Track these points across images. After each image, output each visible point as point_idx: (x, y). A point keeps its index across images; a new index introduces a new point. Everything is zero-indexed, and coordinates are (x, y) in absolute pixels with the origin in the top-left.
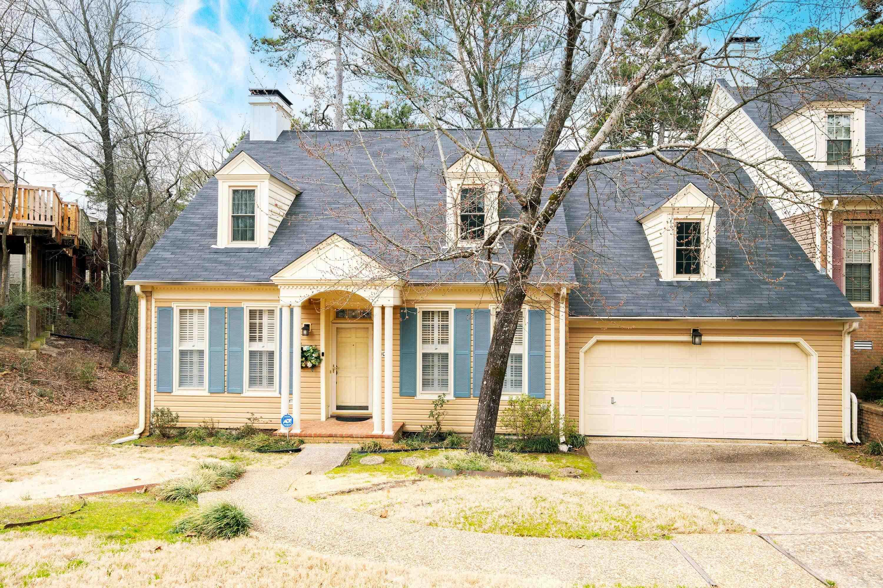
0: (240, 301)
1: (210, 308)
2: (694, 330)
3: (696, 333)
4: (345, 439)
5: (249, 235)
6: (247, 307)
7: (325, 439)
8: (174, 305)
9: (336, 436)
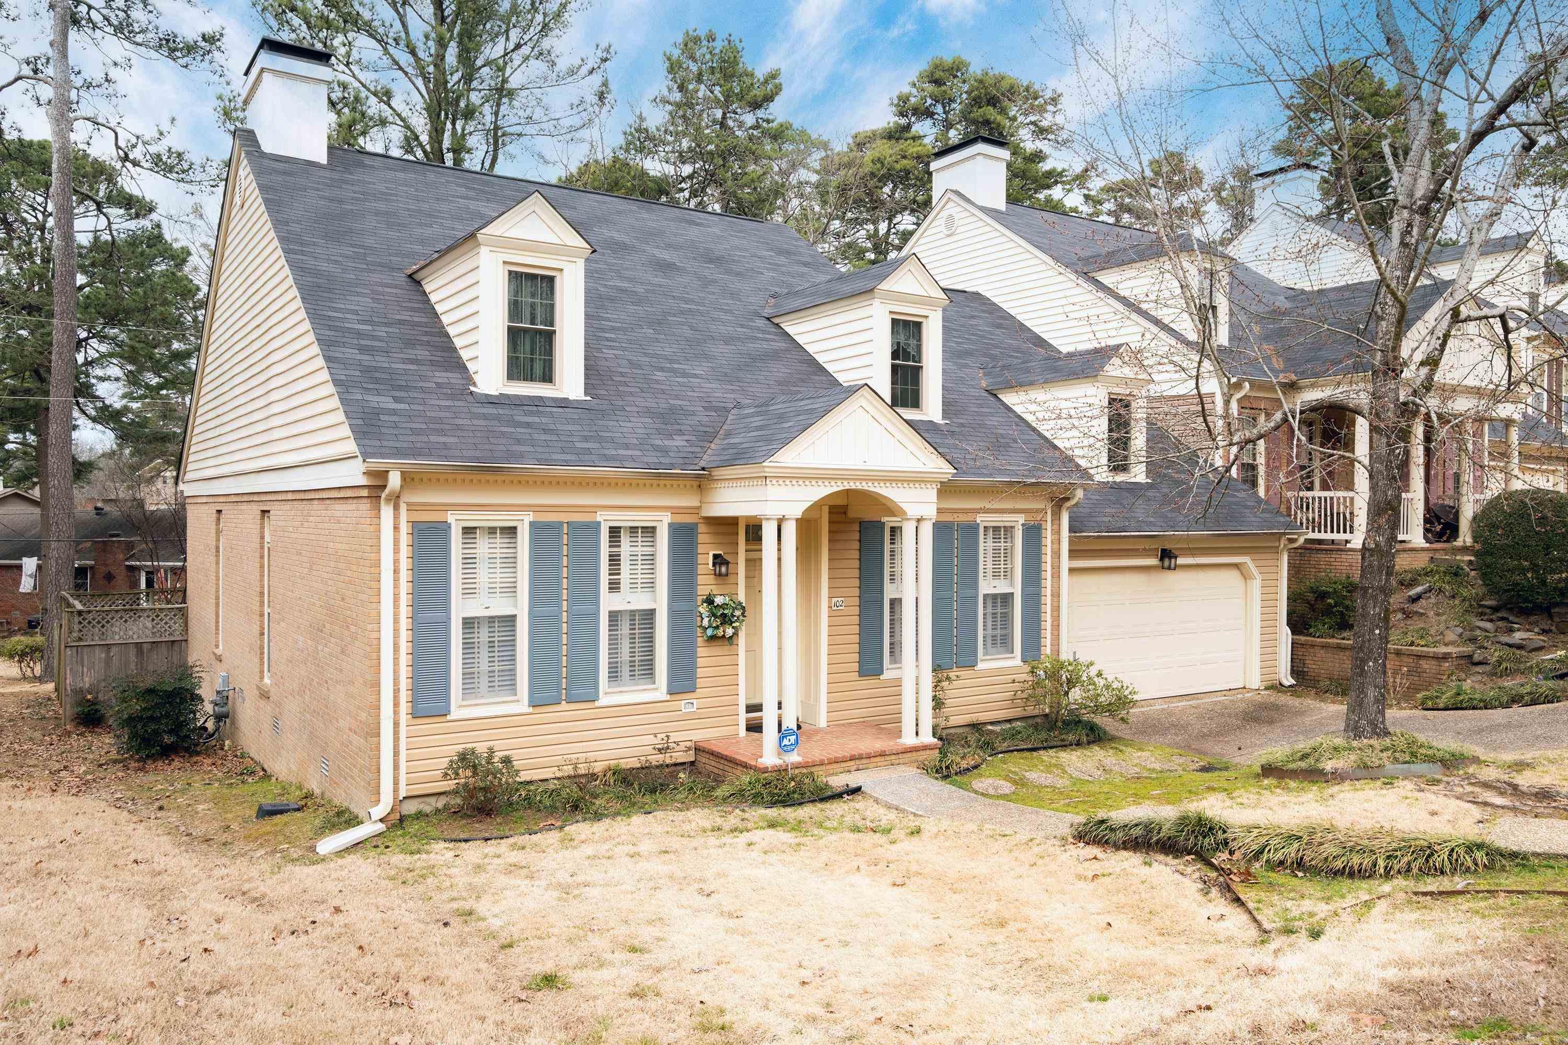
0: (594, 509)
1: (532, 524)
2: (1164, 551)
4: (873, 760)
5: (538, 369)
6: (606, 519)
7: (843, 765)
8: (451, 518)
9: (860, 758)
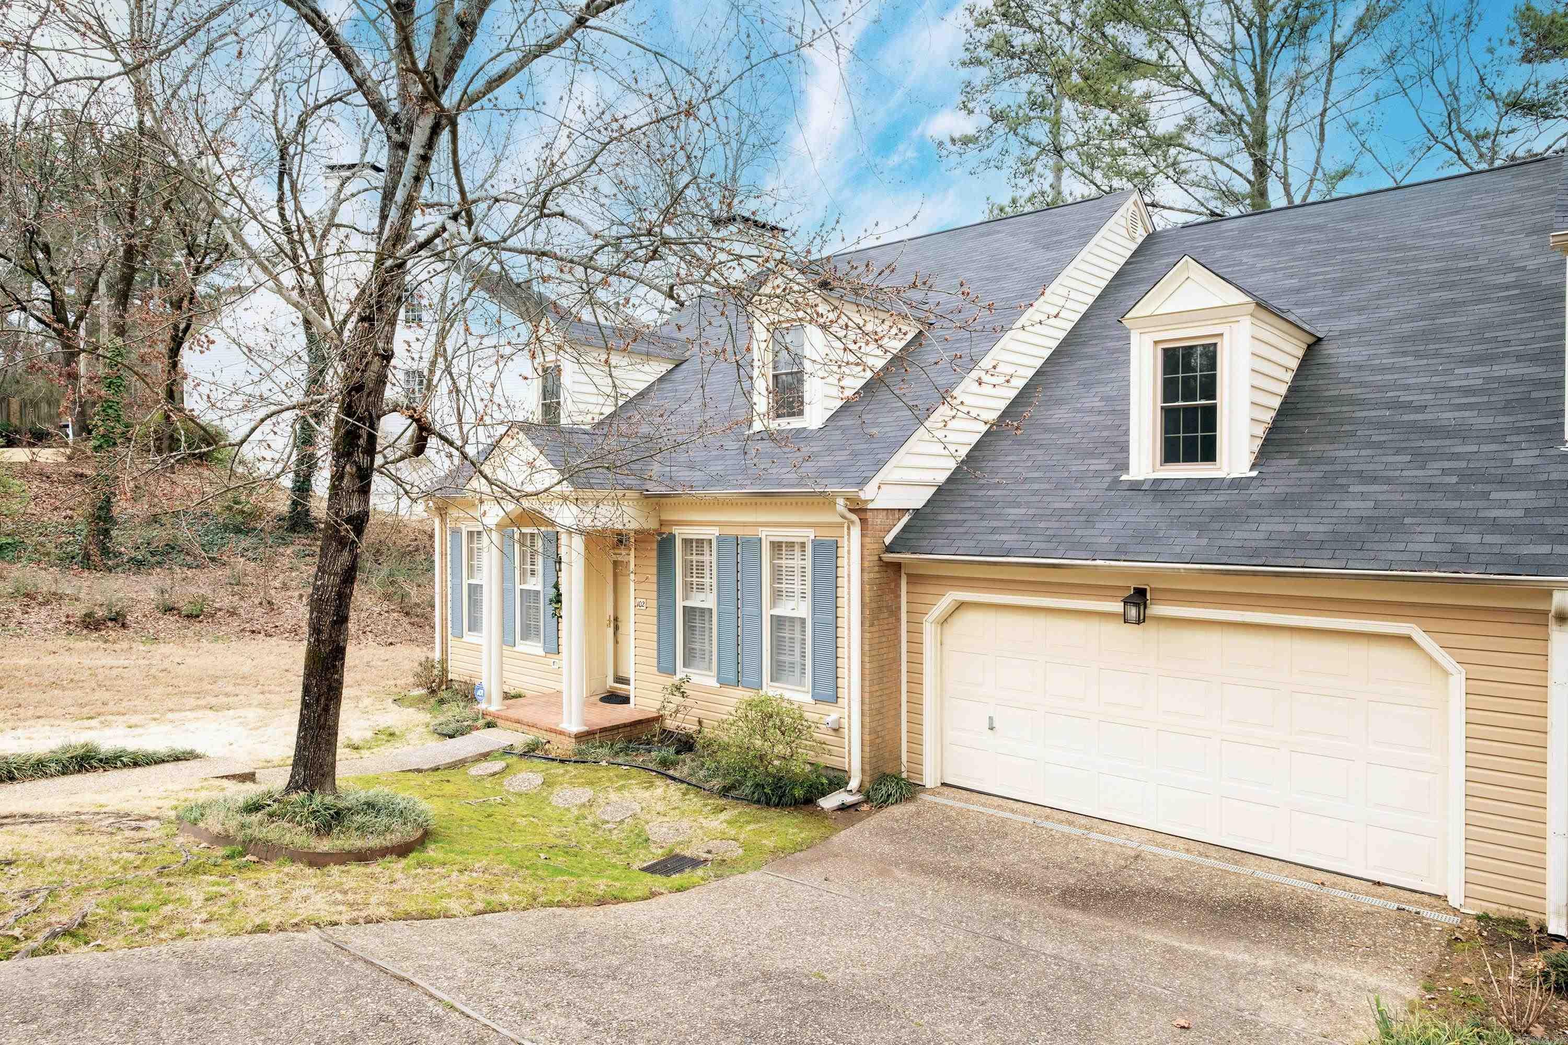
2: (1137, 591)
3: (1139, 597)
